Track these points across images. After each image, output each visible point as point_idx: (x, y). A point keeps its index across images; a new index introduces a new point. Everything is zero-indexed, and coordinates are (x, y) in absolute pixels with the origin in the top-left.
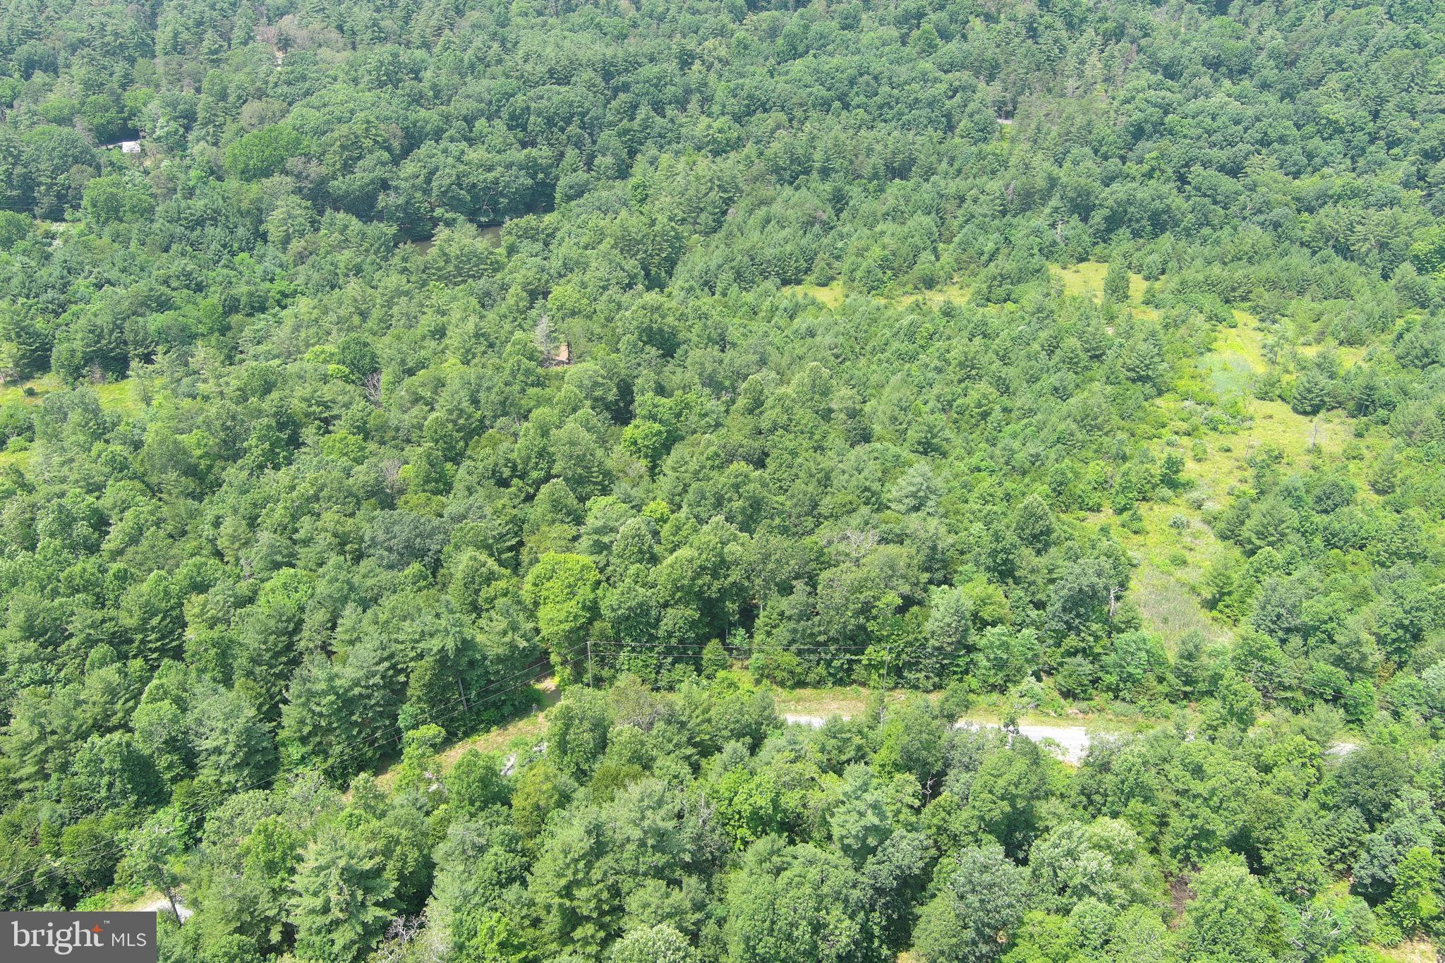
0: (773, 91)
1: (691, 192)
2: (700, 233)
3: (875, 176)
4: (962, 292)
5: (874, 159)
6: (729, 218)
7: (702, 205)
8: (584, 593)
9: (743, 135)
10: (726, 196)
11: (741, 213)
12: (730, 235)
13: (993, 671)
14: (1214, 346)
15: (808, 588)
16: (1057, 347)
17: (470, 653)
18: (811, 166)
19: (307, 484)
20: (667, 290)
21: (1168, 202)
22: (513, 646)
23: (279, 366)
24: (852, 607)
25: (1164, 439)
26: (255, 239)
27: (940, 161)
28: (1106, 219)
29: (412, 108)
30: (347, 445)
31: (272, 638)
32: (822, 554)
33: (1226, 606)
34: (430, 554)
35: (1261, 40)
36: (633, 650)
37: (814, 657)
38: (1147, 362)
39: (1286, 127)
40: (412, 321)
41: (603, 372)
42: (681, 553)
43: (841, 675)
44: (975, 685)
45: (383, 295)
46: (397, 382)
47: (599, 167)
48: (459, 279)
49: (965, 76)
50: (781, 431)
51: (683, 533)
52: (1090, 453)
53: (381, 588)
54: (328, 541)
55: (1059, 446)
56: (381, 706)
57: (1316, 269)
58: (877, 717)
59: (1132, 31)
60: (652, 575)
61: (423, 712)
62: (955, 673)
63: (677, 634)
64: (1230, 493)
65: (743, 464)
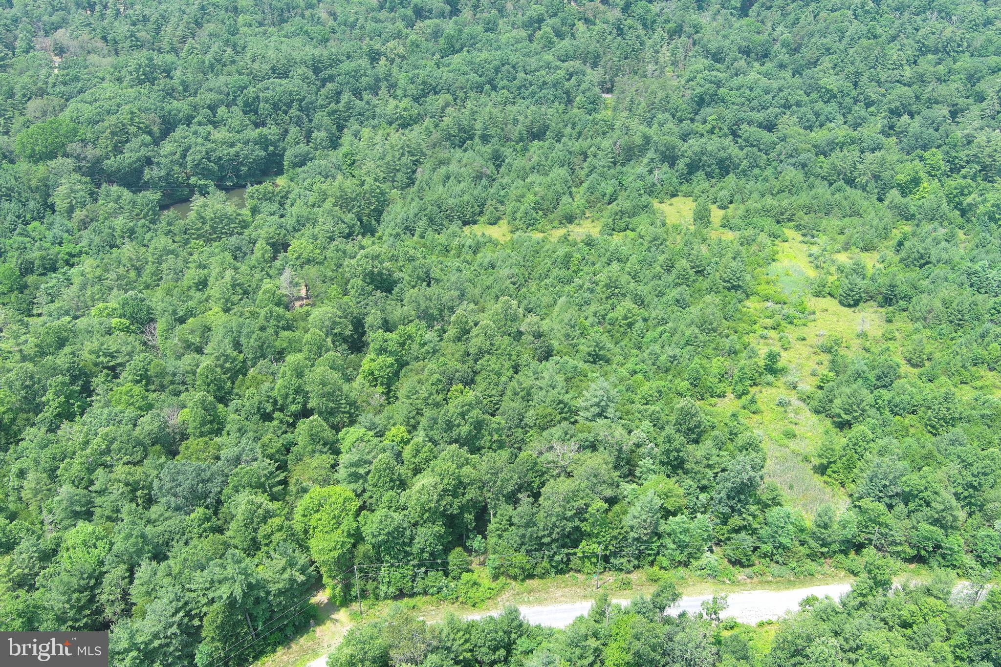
0: (441, 78)
1: (388, 158)
2: (397, 188)
3: (521, 139)
4: (594, 224)
5: (519, 127)
6: (418, 175)
7: (398, 168)
8: (348, 523)
9: (422, 112)
10: (414, 159)
11: (427, 172)
12: (421, 189)
13: (679, 551)
14: (777, 257)
15: (531, 500)
16: (673, 267)
17: (255, 593)
18: (473, 134)
19: (98, 439)
20: (377, 234)
21: (729, 151)
22: (292, 580)
23: (69, 323)
24: (569, 514)
25: (758, 333)
26: (44, 209)
27: (566, 126)
28: (687, 165)
29: (166, 100)
30: (132, 396)
31: (75, 595)
32: (536, 464)
33: (834, 472)
34: (212, 495)
35: (775, 34)
36: (392, 566)
37: (539, 554)
38: (738, 275)
39: (800, 95)
40: (179, 275)
41: (339, 313)
42: (424, 481)
43: (561, 566)
44: (666, 563)
45: (153, 254)
46: (170, 329)
47: (316, 140)
48: (215, 236)
49: (577, 64)
50: (487, 356)
51: (423, 455)
52: (710, 351)
53: (170, 532)
54: (121, 490)
55: (689, 347)
56: (180, 650)
57: (836, 196)
58: (602, 613)
59: (688, 29)
60: (403, 500)
61: (217, 648)
62: (649, 555)
63: (428, 549)
64: (814, 374)
65: (460, 386)
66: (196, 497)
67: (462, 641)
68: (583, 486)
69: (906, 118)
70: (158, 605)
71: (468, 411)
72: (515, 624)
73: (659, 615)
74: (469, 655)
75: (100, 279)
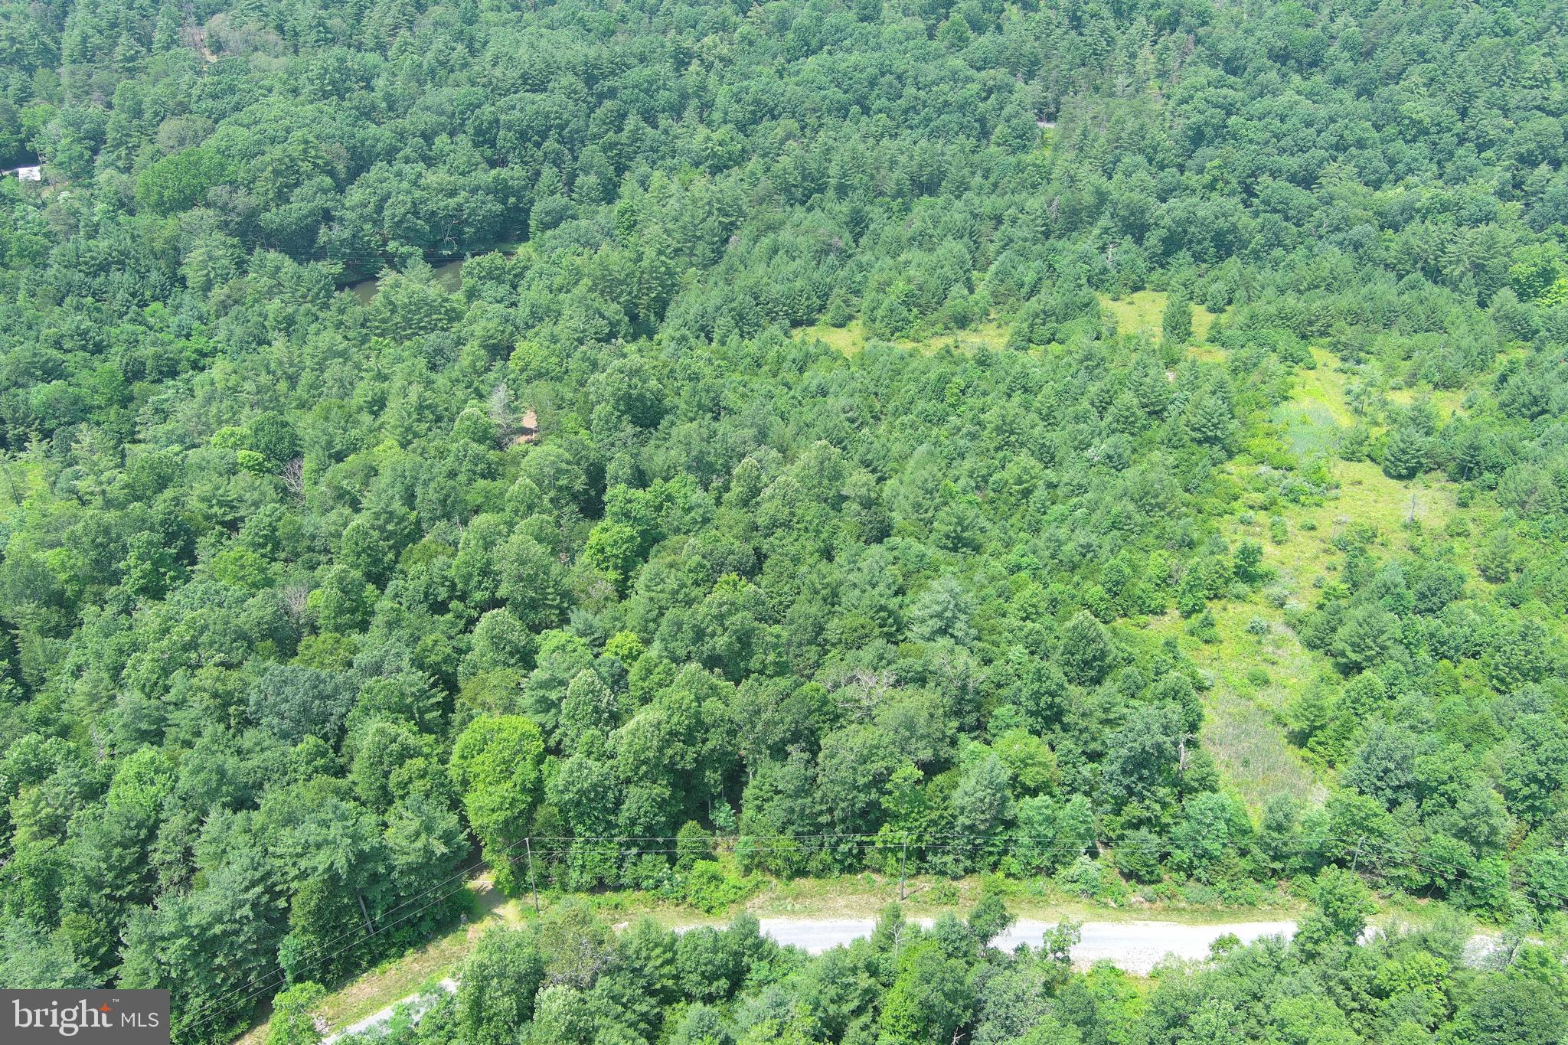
0: (783, 95)
1: (687, 218)
2: (697, 266)
3: (900, 193)
4: (1001, 331)
5: (896, 175)
6: (730, 247)
7: (698, 234)
8: (525, 771)
9: (748, 147)
10: (726, 220)
11: (744, 241)
12: (731, 268)
13: (1037, 851)
14: (1291, 393)
15: (806, 756)
16: (1110, 403)
17: (370, 866)
18: (826, 183)
19: (182, 627)
20: (656, 337)
21: (1233, 219)
22: (428, 852)
23: (177, 454)
24: (861, 781)
25: (1238, 515)
26: (172, 285)
27: (973, 173)
28: (1163, 240)
29: (360, 123)
30: (242, 567)
31: (117, 851)
32: (824, 702)
33: (1320, 743)
34: (332, 719)
35: (1334, 28)
36: (587, 842)
37: (815, 840)
38: (1215, 421)
39: (1364, 129)
40: (346, 389)
41: (567, 455)
42: (644, 717)
43: (849, 861)
44: (1015, 868)
45: (313, 356)
46: (322, 469)
47: (581, 188)
48: (409, 332)
49: (1000, 74)
50: (779, 532)
51: (655, 678)
52: (1150, 540)
53: (266, 769)
54: (205, 704)
55: (1115, 532)
56: (254, 942)
57: (1403, 297)
58: (890, 937)
59: (1188, 19)
60: (609, 744)
61: (310, 944)
62: (991, 853)
63: (642, 820)
64: (1317, 586)
65: (734, 576)
66: (309, 719)
67: (659, 961)
68: (886, 740)
69: (1544, 168)
70: (226, 874)
71: (730, 613)
72: (750, 941)
73: (981, 947)
74: (670, 983)
75: (235, 390)
